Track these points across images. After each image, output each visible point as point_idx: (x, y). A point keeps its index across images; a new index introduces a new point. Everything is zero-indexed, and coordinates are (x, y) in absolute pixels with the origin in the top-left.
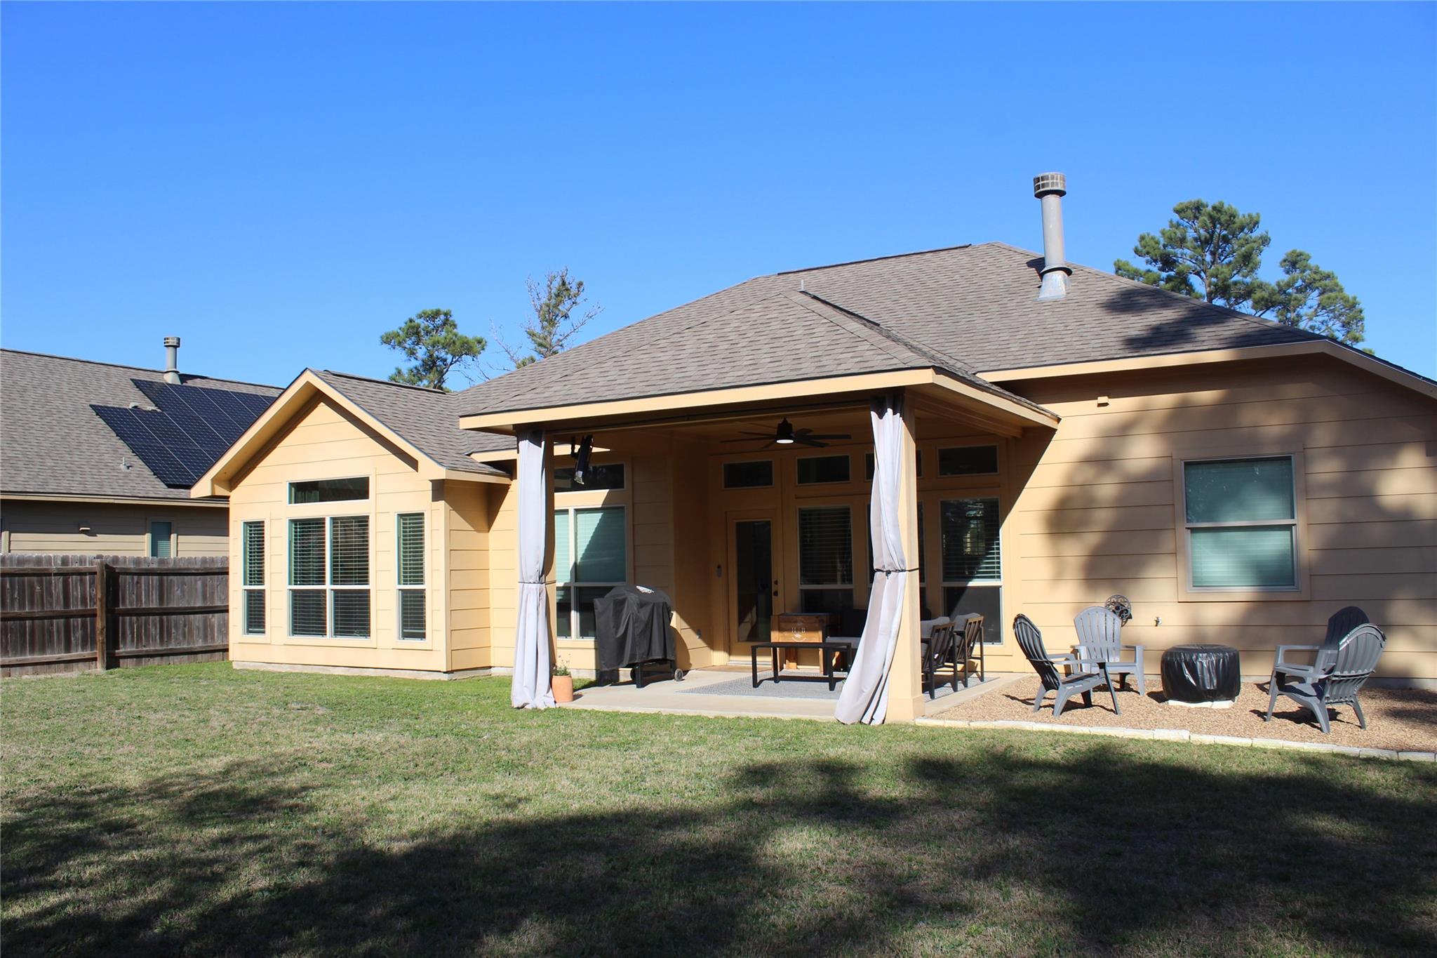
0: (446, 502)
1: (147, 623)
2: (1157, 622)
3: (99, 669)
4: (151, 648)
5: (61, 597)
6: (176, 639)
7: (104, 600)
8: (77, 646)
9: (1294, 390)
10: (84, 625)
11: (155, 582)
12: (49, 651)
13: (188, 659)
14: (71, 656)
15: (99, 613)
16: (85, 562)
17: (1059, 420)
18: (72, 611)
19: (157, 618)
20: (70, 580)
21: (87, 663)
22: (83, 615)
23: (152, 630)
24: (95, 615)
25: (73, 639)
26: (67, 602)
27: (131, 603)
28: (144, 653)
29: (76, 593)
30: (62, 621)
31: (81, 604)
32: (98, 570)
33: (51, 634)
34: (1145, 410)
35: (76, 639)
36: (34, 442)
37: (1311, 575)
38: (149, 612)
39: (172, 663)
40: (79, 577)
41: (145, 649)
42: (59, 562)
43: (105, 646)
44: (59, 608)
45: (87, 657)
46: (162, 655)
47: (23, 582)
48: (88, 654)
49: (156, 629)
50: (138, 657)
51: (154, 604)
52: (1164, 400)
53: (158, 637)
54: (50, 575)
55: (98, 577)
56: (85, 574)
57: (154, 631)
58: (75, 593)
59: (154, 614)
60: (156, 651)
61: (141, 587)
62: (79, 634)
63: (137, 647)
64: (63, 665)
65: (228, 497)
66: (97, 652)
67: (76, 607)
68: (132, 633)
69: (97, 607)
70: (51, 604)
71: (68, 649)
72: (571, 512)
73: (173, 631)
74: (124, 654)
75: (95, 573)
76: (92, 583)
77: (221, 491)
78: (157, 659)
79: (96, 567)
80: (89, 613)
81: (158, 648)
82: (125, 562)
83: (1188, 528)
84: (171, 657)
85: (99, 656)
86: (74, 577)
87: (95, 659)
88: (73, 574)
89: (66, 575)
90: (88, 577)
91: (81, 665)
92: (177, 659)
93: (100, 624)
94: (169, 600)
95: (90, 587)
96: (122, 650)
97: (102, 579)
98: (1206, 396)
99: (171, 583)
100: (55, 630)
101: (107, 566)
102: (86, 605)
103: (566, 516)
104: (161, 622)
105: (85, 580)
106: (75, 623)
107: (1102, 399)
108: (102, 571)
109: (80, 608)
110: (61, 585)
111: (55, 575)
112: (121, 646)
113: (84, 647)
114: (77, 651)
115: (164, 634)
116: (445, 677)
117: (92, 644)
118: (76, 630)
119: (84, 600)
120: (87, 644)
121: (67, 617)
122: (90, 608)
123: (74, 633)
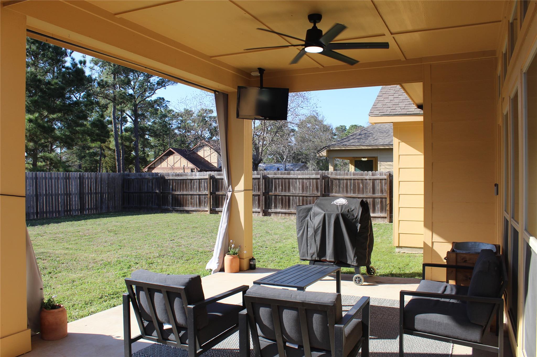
3: (386, 222)
5: (371, 190)
8: (378, 211)
10: (382, 202)
14: (374, 215)
16: (382, 174)
18: (376, 196)
20: (376, 182)
21: (383, 219)
24: (386, 198)
25: (376, 208)
26: (374, 192)
29: (378, 188)
30: (371, 200)
31: (381, 193)
35: (378, 208)
44: (371, 194)
47: (355, 182)
48: (383, 215)
54: (366, 180)
55: (387, 181)
56: (382, 179)
62: (379, 206)
66: (387, 215)
67: (378, 195)
70: (367, 192)
76: (386, 184)
86: (377, 181)
87: (386, 217)
88: (377, 179)
91: (379, 219)
95: (385, 185)
105: (382, 182)
106: (378, 201)
108: (387, 178)
110: (371, 184)
111: (369, 180)
113: (381, 212)
117: (385, 211)
118: (378, 204)
119: (382, 192)
120: (383, 211)
121: (374, 198)
122: (384, 195)
123: (377, 205)
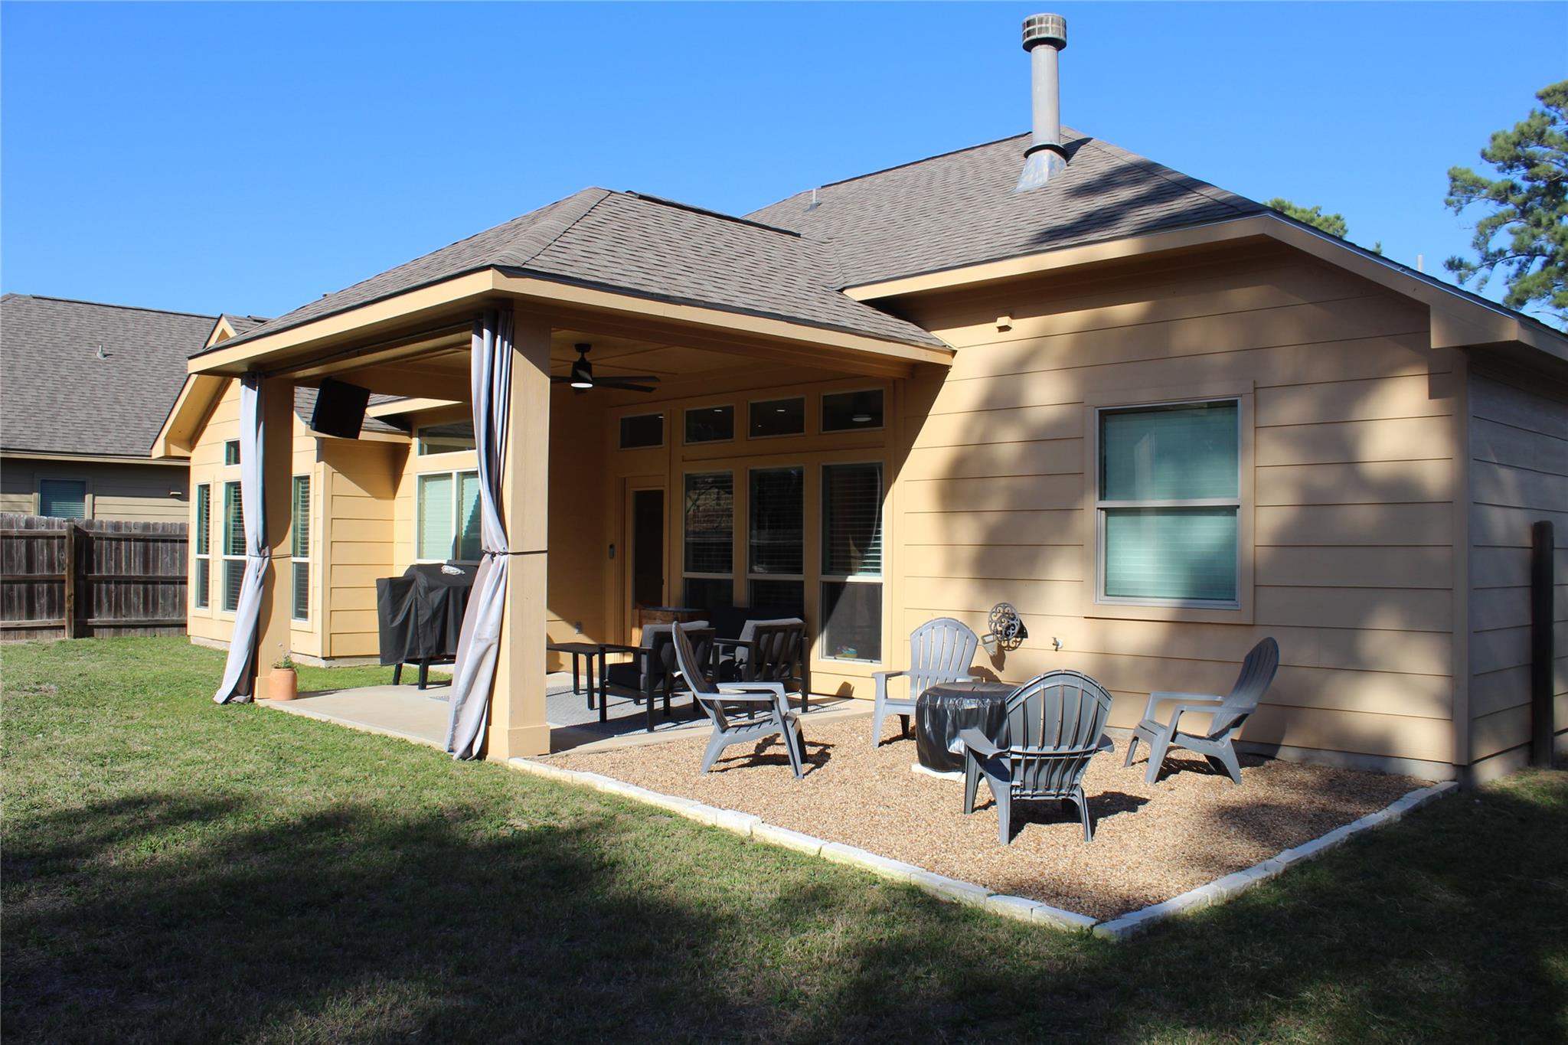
0: (327, 462)
1: (127, 592)
2: (1056, 644)
3: (66, 636)
4: (133, 619)
5: (24, 561)
6: (164, 610)
7: (72, 566)
8: (42, 613)
9: (1243, 296)
10: (50, 591)
11: (138, 548)
12: (7, 616)
13: (179, 631)
14: (33, 623)
15: (66, 579)
16: (53, 525)
17: (954, 353)
18: (36, 577)
19: (141, 587)
20: (35, 543)
21: (54, 631)
22: (50, 581)
23: (134, 599)
24: (64, 581)
25: (37, 605)
26: (30, 567)
27: (108, 570)
28: (122, 623)
29: (42, 556)
30: (24, 586)
31: (48, 569)
32: (65, 534)
33: (10, 599)
34: (1045, 336)
35: (41, 606)
36: (139, 403)
37: (1255, 586)
38: (129, 581)
39: (158, 635)
40: (45, 541)
41: (124, 619)
42: (23, 524)
43: (72, 614)
44: (22, 573)
45: (52, 625)
46: (146, 627)
48: (55, 622)
49: (139, 598)
50: (118, 627)
51: (137, 572)
52: (1070, 320)
53: (141, 606)
54: (11, 537)
55: (66, 541)
56: (53, 538)
57: (137, 600)
58: (41, 558)
59: (136, 583)
60: (138, 621)
61: (121, 553)
62: (44, 600)
63: (115, 617)
64: (24, 632)
65: (188, 458)
66: (65, 621)
67: (41, 572)
68: (110, 602)
69: (65, 573)
70: (11, 568)
71: (31, 614)
72: (454, 476)
73: (160, 601)
74: (98, 624)
75: (64, 537)
76: (61, 548)
77: (177, 451)
78: (140, 631)
79: (64, 531)
80: (56, 578)
81: (142, 618)
82: (102, 526)
83: (1102, 509)
84: (157, 629)
85: (66, 624)
86: (40, 540)
87: (63, 627)
88: (38, 538)
89: (30, 539)
90: (56, 541)
91: (45, 632)
92: (164, 631)
93: (68, 590)
94: (155, 568)
95: (58, 552)
96: (95, 620)
97: (70, 543)
98: (1126, 311)
99: (156, 551)
100: (16, 594)
101: (76, 529)
102: (53, 570)
103: (449, 481)
104: (146, 591)
105: (53, 544)
106: (40, 589)
107: (1003, 321)
108: (70, 535)
109: (46, 573)
110: (23, 549)
111: (17, 537)
112: (96, 614)
113: (50, 614)
114: (41, 619)
115: (150, 604)
116: (323, 664)
117: (59, 612)
118: (40, 596)
119: (51, 566)
120: (53, 612)
121: (30, 583)
122: (57, 573)
123: (38, 598)
